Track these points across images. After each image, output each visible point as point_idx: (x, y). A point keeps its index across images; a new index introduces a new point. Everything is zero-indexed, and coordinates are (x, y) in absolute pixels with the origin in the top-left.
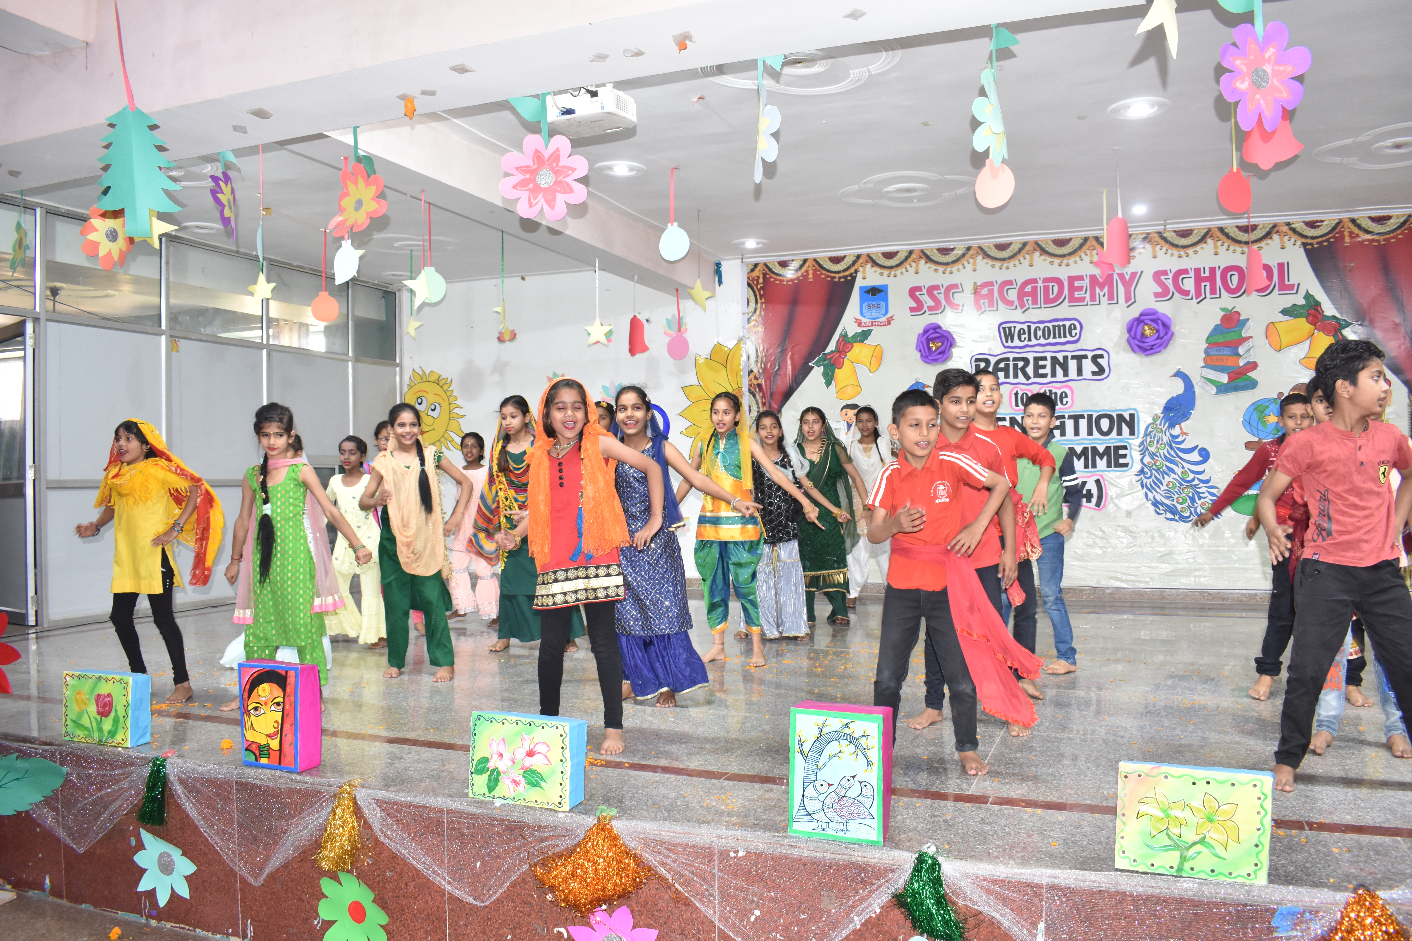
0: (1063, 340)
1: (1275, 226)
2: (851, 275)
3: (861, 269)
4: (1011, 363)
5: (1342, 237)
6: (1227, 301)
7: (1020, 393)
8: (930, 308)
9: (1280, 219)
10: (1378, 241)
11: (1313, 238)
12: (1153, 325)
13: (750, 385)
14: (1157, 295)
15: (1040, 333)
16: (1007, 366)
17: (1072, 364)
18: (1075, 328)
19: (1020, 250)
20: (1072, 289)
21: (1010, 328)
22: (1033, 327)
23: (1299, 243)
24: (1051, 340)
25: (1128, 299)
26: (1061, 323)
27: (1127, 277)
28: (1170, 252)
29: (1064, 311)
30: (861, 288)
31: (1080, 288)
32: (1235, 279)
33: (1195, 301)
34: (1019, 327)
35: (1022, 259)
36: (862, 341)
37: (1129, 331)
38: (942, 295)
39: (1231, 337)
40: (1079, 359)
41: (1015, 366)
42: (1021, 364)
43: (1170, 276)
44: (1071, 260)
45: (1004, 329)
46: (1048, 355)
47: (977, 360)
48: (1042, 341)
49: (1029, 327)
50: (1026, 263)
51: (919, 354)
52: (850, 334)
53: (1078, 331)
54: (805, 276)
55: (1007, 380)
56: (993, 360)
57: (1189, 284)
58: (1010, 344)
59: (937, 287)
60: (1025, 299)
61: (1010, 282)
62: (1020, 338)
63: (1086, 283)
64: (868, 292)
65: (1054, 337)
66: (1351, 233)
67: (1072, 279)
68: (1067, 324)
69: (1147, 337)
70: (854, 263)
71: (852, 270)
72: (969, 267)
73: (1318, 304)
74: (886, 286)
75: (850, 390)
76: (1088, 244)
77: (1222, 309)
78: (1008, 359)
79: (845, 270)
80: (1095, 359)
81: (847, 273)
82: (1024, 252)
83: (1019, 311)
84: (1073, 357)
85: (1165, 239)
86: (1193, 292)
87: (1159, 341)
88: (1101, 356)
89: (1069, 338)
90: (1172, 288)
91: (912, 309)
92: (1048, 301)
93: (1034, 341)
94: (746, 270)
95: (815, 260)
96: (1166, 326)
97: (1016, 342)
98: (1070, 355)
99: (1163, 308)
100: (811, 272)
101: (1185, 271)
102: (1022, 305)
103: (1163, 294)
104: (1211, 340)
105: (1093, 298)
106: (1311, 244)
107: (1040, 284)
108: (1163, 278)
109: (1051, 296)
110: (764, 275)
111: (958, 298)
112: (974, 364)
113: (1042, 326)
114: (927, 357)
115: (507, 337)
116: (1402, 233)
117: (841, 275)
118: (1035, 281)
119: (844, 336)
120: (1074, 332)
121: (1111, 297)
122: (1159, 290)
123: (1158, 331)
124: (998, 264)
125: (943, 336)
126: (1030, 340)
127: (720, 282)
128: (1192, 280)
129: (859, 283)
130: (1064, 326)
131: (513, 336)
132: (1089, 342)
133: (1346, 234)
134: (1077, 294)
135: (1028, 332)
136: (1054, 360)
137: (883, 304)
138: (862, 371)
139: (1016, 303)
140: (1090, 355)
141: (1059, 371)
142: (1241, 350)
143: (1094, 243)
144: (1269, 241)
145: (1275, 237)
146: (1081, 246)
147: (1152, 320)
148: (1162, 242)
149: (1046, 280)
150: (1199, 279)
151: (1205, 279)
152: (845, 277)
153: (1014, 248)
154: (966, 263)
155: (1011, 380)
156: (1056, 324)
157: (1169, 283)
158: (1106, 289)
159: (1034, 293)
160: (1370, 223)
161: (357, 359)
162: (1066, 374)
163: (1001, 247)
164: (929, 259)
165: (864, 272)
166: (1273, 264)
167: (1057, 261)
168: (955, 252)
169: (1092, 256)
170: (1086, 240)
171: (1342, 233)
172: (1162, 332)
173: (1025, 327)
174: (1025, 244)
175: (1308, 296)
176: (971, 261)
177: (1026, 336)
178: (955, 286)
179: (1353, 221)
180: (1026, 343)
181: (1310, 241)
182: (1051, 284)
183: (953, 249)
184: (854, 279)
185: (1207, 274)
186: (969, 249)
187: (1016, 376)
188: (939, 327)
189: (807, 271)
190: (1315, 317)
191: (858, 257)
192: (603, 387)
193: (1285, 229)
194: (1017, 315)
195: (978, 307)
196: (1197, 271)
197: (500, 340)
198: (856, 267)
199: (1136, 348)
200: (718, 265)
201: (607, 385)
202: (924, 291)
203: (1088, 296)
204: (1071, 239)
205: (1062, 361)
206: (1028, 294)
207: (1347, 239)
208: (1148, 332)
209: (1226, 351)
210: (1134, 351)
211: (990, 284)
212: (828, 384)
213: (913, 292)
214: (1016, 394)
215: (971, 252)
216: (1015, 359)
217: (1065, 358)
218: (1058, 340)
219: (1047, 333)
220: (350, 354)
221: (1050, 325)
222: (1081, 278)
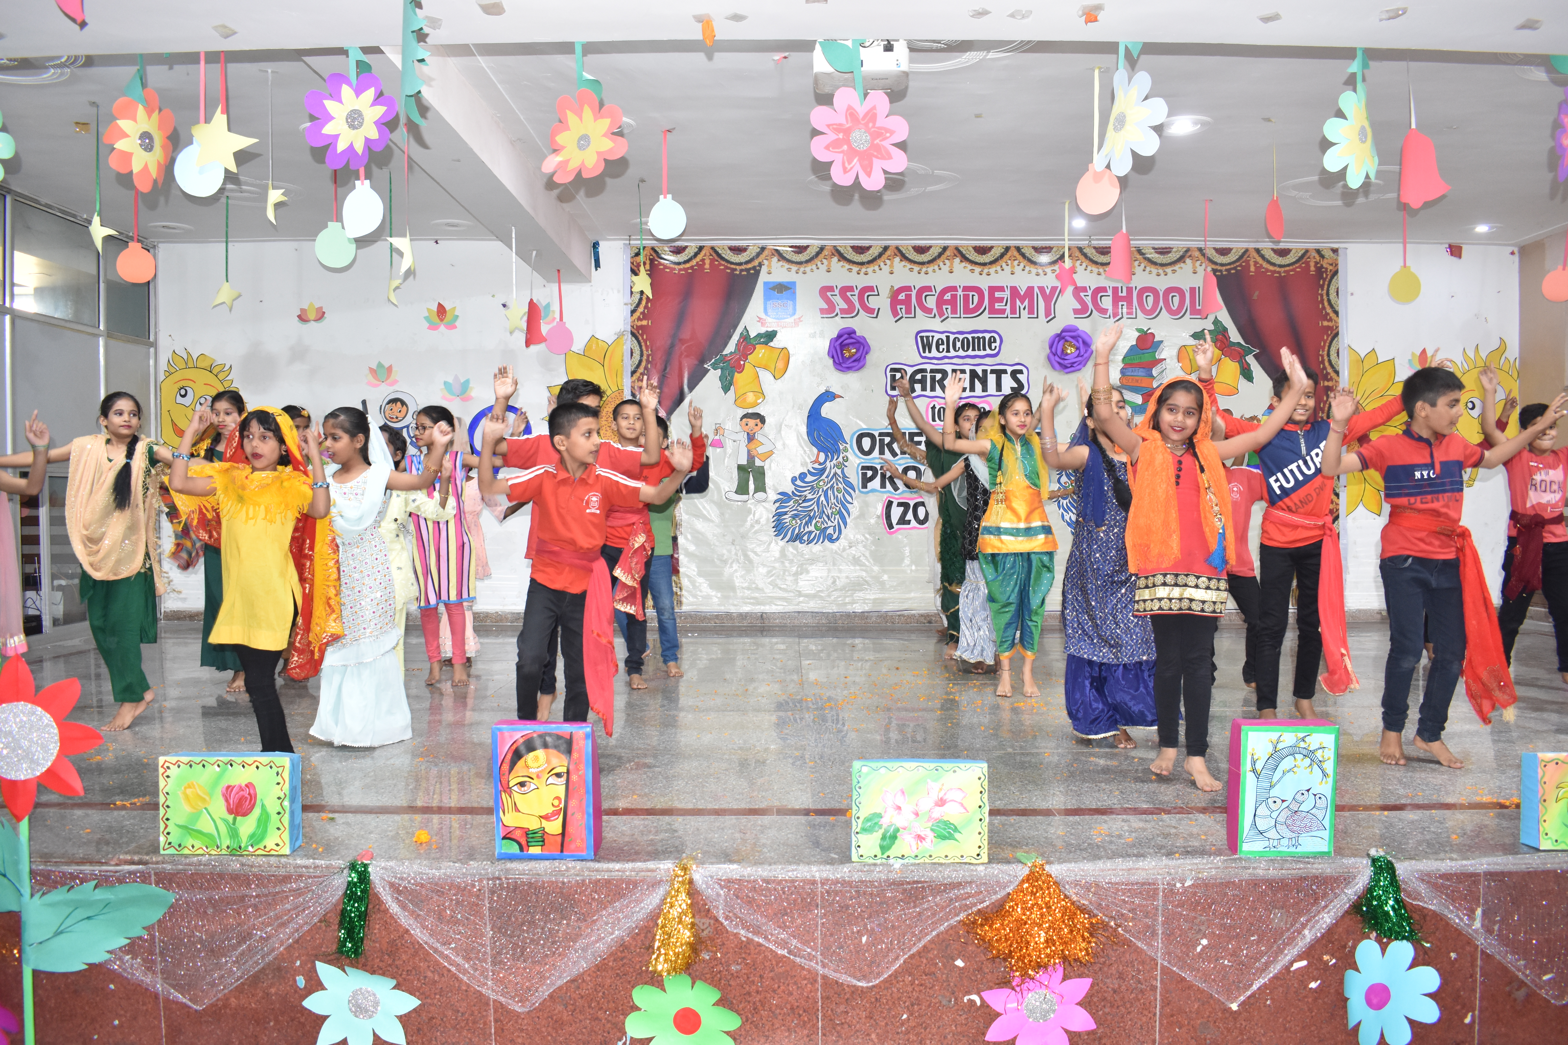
0: (982, 353)
1: (1188, 250)
2: (754, 268)
3: (766, 262)
4: (929, 375)
5: (1248, 266)
6: (1143, 322)
7: (938, 407)
8: (843, 311)
9: (1194, 243)
10: (1279, 272)
11: (1222, 265)
12: (1074, 342)
13: (633, 387)
14: (1076, 311)
15: (959, 344)
16: (924, 377)
17: (992, 379)
18: (995, 341)
19: (940, 255)
20: (993, 300)
21: (928, 337)
22: (952, 337)
23: (1209, 269)
24: (970, 352)
25: (1048, 313)
26: (981, 335)
27: (1048, 292)
28: (1089, 268)
29: (984, 322)
30: (765, 284)
31: (1001, 300)
32: (1151, 300)
33: (1112, 320)
34: (937, 336)
35: (941, 264)
36: (766, 343)
37: (1051, 347)
38: (856, 298)
39: (1146, 358)
40: (999, 373)
41: (933, 379)
42: (938, 376)
43: (1090, 293)
44: (992, 270)
45: (922, 338)
46: (967, 368)
47: (892, 370)
48: (961, 353)
49: (948, 337)
50: (945, 269)
51: (831, 361)
52: (753, 334)
53: (997, 344)
54: (701, 265)
55: (924, 393)
56: (910, 371)
57: (1107, 302)
58: (927, 354)
59: (851, 289)
60: (944, 307)
61: (928, 289)
62: (938, 349)
63: (1007, 294)
64: (773, 289)
65: (974, 349)
66: (1256, 263)
67: (992, 290)
68: (987, 336)
69: (1067, 354)
70: (758, 255)
71: (756, 263)
72: (886, 269)
73: (1225, 330)
74: (794, 283)
75: (751, 397)
76: (1009, 254)
77: (1138, 330)
78: (924, 371)
79: (747, 262)
80: (1014, 374)
81: (750, 266)
82: (944, 257)
83: (938, 319)
84: (992, 372)
85: (1085, 255)
86: (1110, 312)
87: (1080, 359)
88: (1021, 372)
89: (988, 351)
90: (1091, 306)
91: (822, 311)
92: (967, 310)
93: (952, 353)
94: (629, 253)
95: (713, 248)
96: (1087, 344)
97: (934, 353)
98: (989, 369)
99: (1083, 325)
100: (707, 262)
101: (1104, 289)
102: (941, 314)
103: (1082, 311)
104: (1127, 361)
105: (1013, 311)
106: (1221, 271)
107: (960, 293)
108: (1082, 294)
109: (971, 306)
110: (652, 261)
111: (873, 302)
112: (889, 374)
113: (961, 337)
114: (840, 364)
115: (312, 315)
116: (1300, 267)
117: (743, 267)
118: (954, 289)
119: (745, 337)
120: (993, 345)
121: (1031, 311)
122: (1079, 307)
123: (1078, 349)
124: (916, 268)
125: (858, 342)
126: (948, 351)
127: (597, 265)
128: (1110, 298)
129: (763, 277)
130: (984, 338)
131: (321, 316)
132: (1008, 356)
133: (1252, 263)
134: (997, 306)
135: (947, 343)
136: (974, 374)
137: (790, 303)
138: (766, 377)
139: (935, 311)
140: (1009, 369)
141: (978, 385)
142: (1155, 372)
143: (1016, 253)
144: (1182, 265)
145: (1188, 261)
146: (1002, 256)
147: (1072, 337)
148: (1082, 257)
149: (966, 289)
150: (1116, 299)
151: (1122, 299)
152: (748, 270)
153: (933, 252)
154: (882, 264)
155: (928, 393)
156: (976, 335)
157: (1088, 300)
158: (1026, 303)
159: (953, 302)
160: (1273, 254)
161: (109, 335)
162: (985, 389)
163: (921, 250)
164: (842, 257)
165: (769, 266)
166: (1186, 288)
167: (978, 269)
168: (870, 252)
169: (1013, 267)
170: (1007, 249)
171: (1247, 262)
172: (1082, 351)
173: (943, 337)
174: (945, 249)
175: (1216, 322)
176: (888, 262)
177: (945, 346)
178: (871, 289)
179: (1258, 251)
180: (944, 354)
181: (1219, 268)
182: (971, 294)
183: (869, 248)
184: (757, 273)
185: (1124, 294)
186: (886, 248)
187: (933, 389)
188: (854, 332)
189: (703, 260)
190: (1222, 342)
191: (763, 249)
192: (445, 383)
193: (1197, 254)
194: (935, 324)
195: (895, 313)
196: (1115, 290)
197: (302, 318)
198: (760, 259)
199: (1057, 365)
200: (595, 245)
201: (450, 380)
202: (837, 292)
203: (1008, 308)
204: (992, 247)
205: (980, 374)
206: (947, 302)
207: (1252, 269)
208: (1070, 350)
209: (1141, 372)
210: (1053, 367)
211: (908, 289)
212: (726, 389)
213: (825, 291)
214: (933, 408)
215: (888, 253)
216: (932, 371)
217: (985, 371)
218: (977, 353)
219: (966, 345)
220: (102, 327)
221: (969, 336)
222: (1001, 289)
